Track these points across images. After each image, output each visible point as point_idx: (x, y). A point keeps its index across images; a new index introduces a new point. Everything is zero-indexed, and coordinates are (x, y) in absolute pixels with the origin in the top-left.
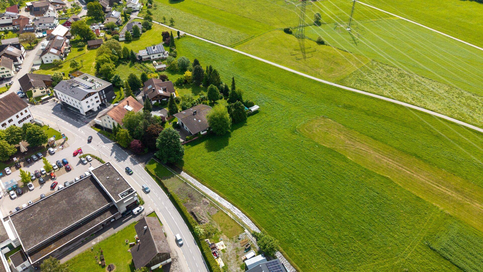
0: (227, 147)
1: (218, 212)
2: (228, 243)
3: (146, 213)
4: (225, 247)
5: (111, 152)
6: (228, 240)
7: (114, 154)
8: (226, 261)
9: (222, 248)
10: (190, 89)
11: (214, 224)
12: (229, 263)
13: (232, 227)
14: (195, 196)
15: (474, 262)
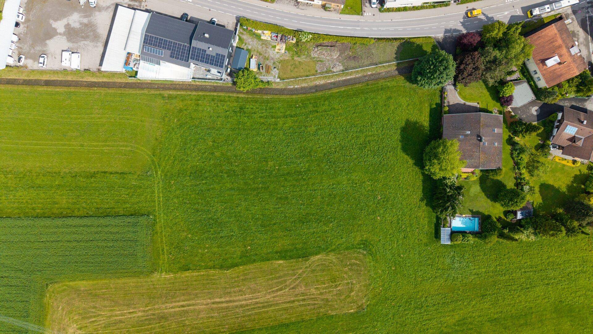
0: (400, 147)
1: (316, 71)
2: (278, 56)
3: (366, 6)
4: (276, 51)
5: (490, 16)
6: (281, 59)
7: (483, 17)
8: (265, 43)
9: (278, 47)
10: (564, 189)
11: (306, 58)
12: (260, 43)
13: (291, 71)
14: (352, 63)
15: (111, 233)
